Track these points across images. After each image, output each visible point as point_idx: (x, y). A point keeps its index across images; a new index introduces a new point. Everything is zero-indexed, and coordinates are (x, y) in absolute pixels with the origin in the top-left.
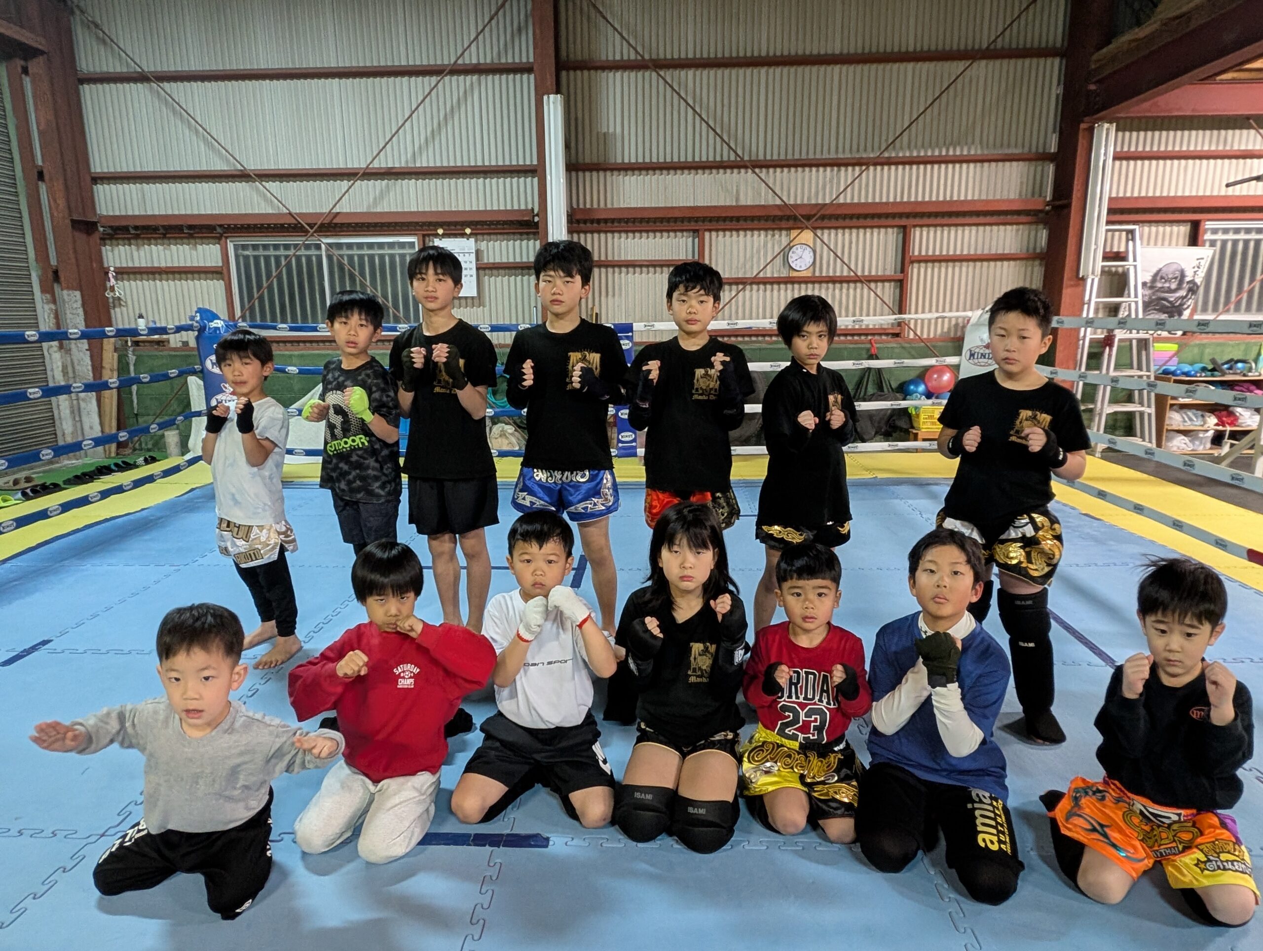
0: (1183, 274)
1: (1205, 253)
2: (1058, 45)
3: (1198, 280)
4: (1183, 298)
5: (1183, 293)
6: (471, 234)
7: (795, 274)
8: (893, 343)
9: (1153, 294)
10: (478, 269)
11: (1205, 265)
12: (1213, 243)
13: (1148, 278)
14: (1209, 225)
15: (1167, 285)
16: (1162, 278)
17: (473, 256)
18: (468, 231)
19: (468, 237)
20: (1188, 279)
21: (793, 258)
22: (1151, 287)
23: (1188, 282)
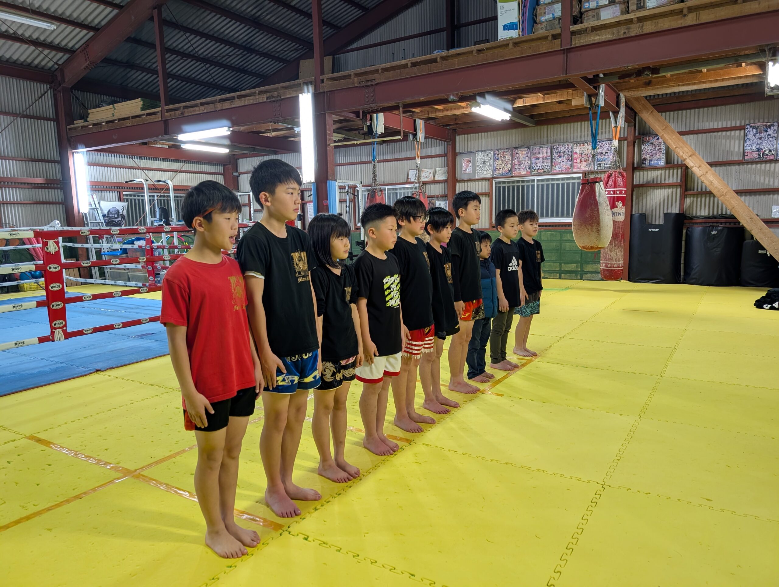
0: (118, 212)
1: (125, 204)
2: (51, 117)
3: (124, 214)
4: (120, 220)
9: (109, 219)
11: (126, 208)
12: (127, 200)
13: (106, 213)
14: (125, 193)
15: (113, 216)
16: (111, 213)
20: (121, 213)
22: (108, 217)
23: (121, 215)
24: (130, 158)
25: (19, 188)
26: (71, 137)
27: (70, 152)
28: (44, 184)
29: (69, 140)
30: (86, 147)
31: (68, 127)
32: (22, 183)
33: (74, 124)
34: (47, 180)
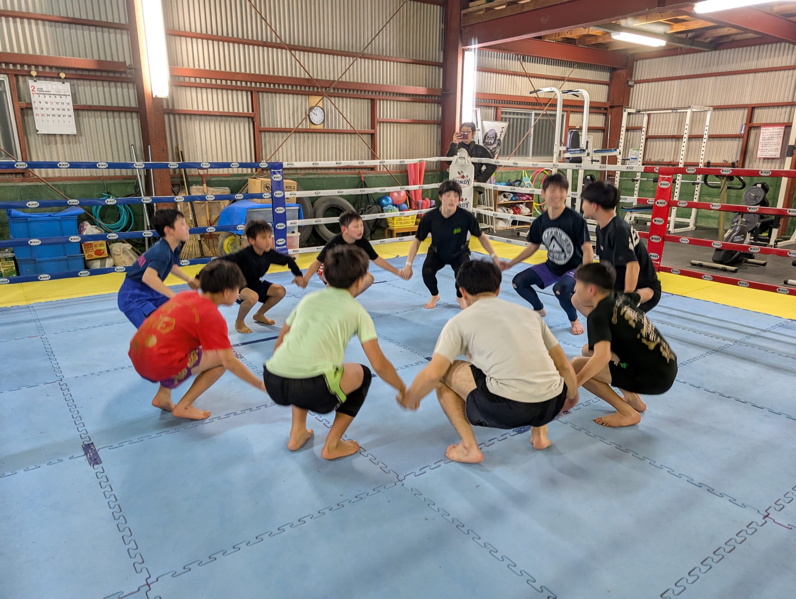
0: (496, 136)
1: (505, 125)
3: (502, 139)
4: (495, 148)
5: (495, 145)
6: (65, 78)
7: (313, 127)
8: (371, 174)
10: (75, 110)
11: (505, 130)
13: (483, 137)
14: (502, 110)
15: (490, 141)
16: (488, 137)
17: (69, 99)
18: (63, 75)
19: (63, 81)
20: (498, 138)
21: (312, 116)
22: (484, 142)
23: (498, 140)
24: (518, 58)
25: (397, 101)
26: (464, 27)
27: (460, 48)
28: (426, 96)
29: (461, 32)
30: (479, 43)
31: (463, 12)
32: (400, 94)
33: (469, 8)
34: (428, 90)
